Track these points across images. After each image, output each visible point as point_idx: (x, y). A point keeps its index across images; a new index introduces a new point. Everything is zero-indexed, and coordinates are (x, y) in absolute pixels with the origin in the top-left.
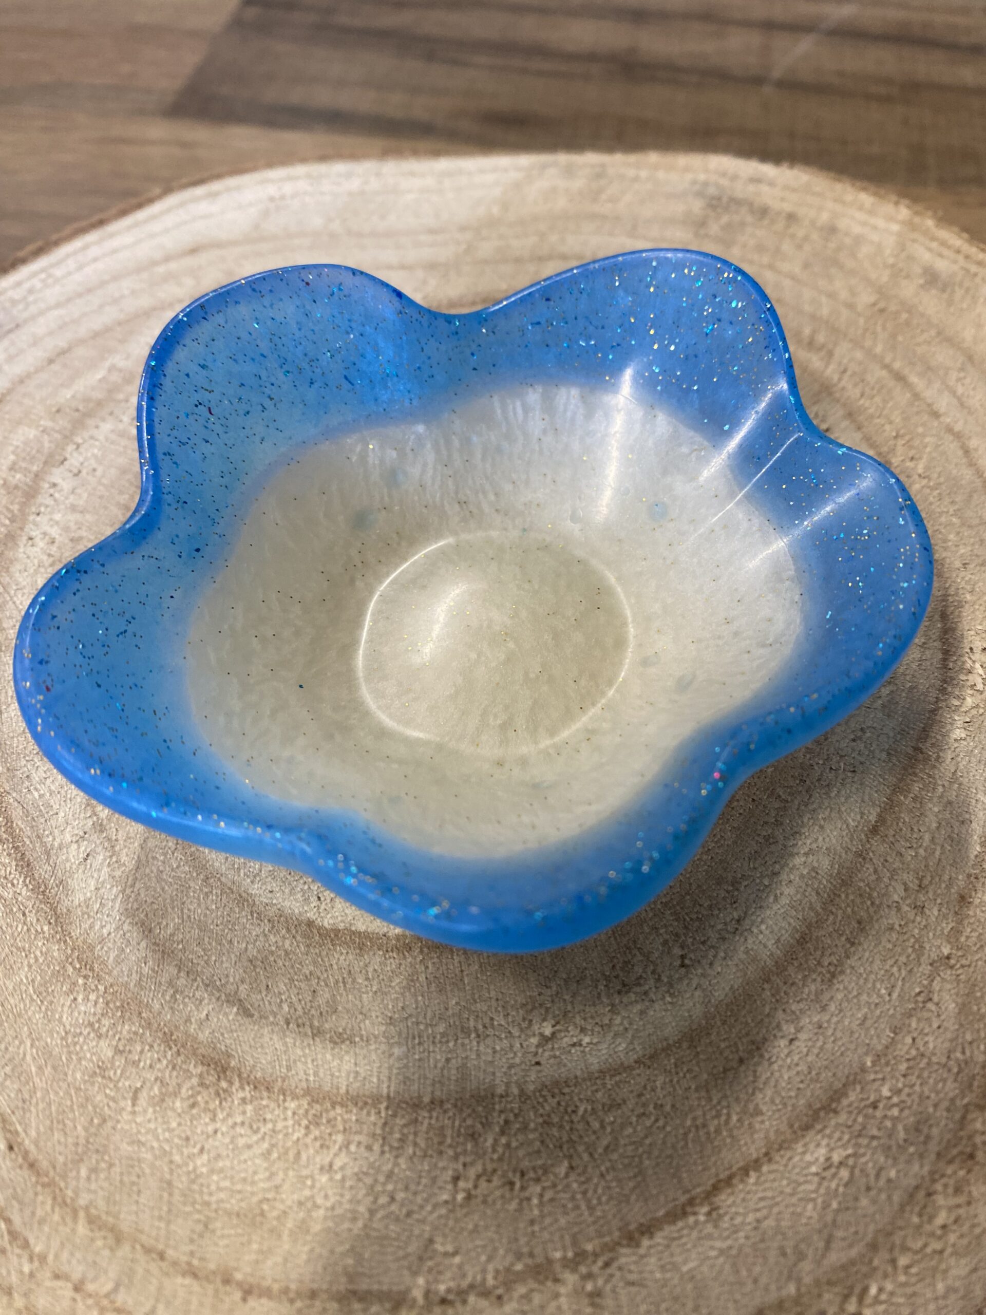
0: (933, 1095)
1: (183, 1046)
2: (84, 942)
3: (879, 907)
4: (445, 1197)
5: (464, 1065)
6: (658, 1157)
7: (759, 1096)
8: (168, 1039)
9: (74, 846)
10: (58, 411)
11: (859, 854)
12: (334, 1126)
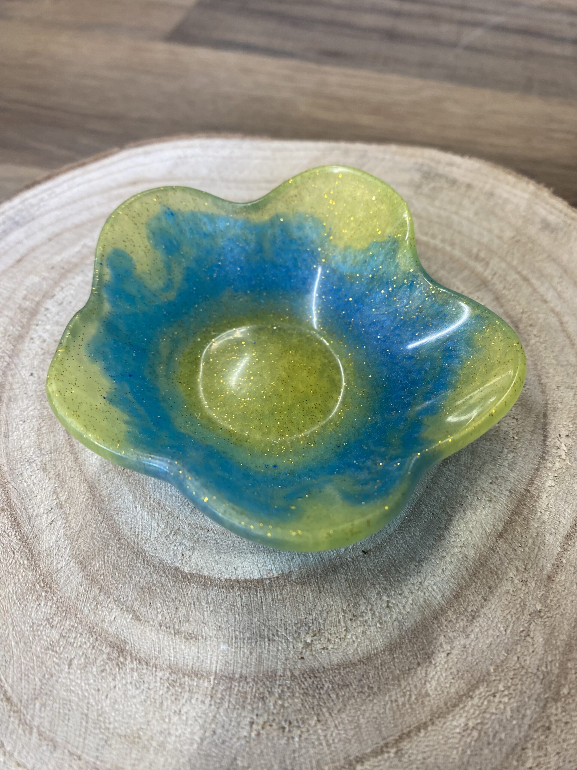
0: (528, 691)
1: (99, 635)
2: (47, 571)
3: (501, 580)
4: (245, 734)
5: (260, 656)
6: (369, 718)
7: (428, 685)
8: (91, 631)
9: (45, 516)
10: (53, 268)
11: (491, 549)
12: (183, 688)
